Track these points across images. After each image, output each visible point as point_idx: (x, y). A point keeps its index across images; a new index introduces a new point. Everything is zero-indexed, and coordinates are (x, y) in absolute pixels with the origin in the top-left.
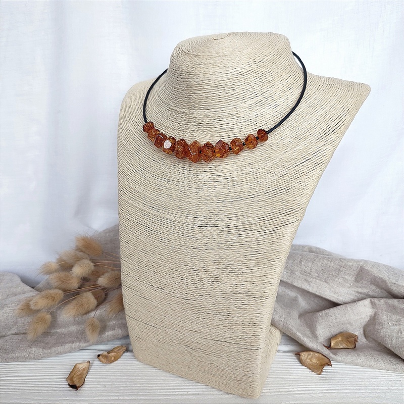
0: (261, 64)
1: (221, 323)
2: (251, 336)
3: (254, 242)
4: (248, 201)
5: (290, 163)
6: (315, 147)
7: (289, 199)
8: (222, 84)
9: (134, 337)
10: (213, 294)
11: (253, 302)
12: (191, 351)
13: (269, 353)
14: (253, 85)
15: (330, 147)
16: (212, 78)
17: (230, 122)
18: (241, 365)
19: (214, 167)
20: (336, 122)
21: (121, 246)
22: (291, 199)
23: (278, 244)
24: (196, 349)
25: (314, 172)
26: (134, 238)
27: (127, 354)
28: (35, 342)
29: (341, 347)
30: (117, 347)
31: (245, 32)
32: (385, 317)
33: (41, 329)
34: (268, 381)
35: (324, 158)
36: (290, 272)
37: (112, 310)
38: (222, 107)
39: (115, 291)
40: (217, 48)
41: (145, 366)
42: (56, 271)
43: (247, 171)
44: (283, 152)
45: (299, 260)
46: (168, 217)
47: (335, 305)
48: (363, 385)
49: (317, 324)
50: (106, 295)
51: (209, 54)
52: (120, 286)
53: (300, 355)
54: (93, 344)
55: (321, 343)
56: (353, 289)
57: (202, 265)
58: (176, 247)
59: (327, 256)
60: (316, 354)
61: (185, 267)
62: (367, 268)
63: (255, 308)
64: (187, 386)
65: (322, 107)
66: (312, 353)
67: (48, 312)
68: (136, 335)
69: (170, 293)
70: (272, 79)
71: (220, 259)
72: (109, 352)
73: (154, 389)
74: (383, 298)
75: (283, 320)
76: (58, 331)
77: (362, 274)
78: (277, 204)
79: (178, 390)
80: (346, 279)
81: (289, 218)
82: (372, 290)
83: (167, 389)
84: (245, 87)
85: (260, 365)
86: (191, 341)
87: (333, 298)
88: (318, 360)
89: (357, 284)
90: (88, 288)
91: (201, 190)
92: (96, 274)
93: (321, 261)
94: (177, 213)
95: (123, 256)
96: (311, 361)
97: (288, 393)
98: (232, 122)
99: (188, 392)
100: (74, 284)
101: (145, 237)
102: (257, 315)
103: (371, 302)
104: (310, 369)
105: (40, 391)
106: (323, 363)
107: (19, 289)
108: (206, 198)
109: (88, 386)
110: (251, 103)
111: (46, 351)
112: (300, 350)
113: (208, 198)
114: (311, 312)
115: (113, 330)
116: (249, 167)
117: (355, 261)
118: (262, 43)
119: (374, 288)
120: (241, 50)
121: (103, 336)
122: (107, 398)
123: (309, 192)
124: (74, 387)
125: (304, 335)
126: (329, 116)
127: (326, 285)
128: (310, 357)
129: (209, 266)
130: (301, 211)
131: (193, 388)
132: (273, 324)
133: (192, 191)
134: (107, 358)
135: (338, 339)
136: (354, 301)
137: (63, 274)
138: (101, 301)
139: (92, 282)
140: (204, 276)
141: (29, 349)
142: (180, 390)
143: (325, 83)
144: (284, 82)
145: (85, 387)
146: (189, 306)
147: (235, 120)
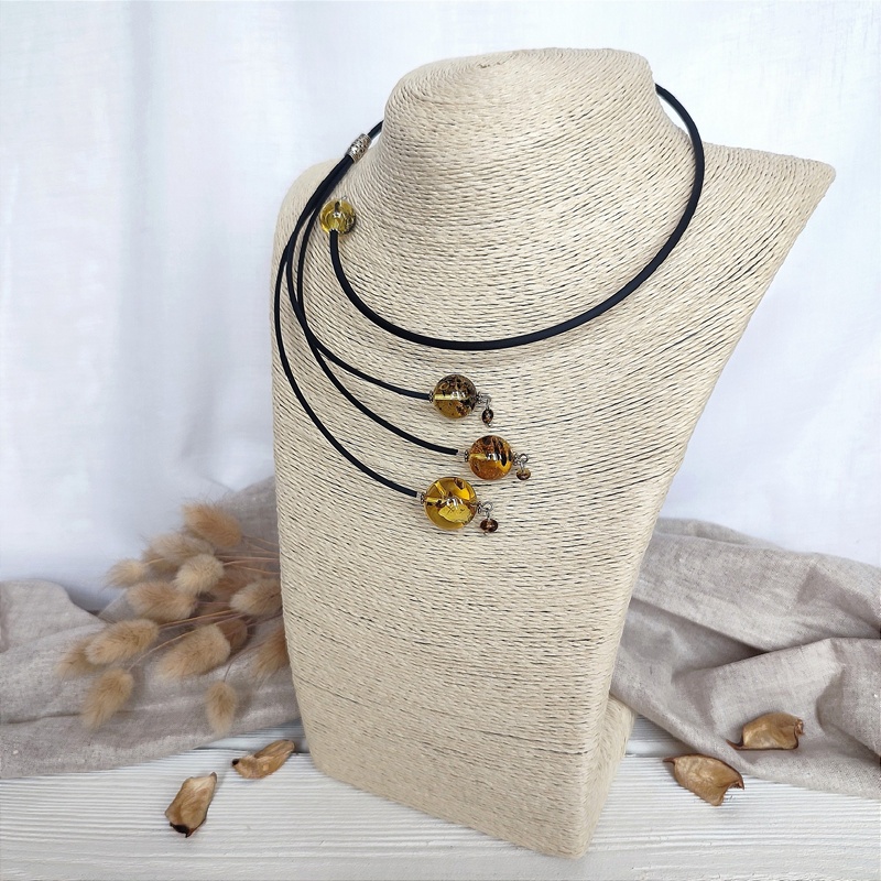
0: (585, 120)
1: (498, 695)
2: (565, 725)
3: (571, 520)
4: (557, 428)
5: (651, 343)
6: (707, 306)
7: (649, 425)
8: (498, 168)
9: (312, 724)
10: (481, 633)
11: (569, 651)
12: (434, 755)
13: (607, 760)
14: (569, 170)
15: (741, 307)
16: (476, 153)
17: (516, 252)
18: (543, 787)
20: (756, 249)
21: (279, 527)
23: (623, 524)
24: (444, 751)
25: (706, 364)
26: (308, 508)
27: (298, 759)
28: (99, 732)
29: (767, 745)
30: (276, 743)
31: (550, 49)
32: (863, 681)
33: (110, 704)
34: (603, 821)
35: (727, 333)
36: (652, 580)
37: (264, 663)
38: (499, 218)
39: (271, 622)
40: (487, 87)
41: (336, 786)
42: (143, 579)
43: (554, 362)
44: (635, 319)
45: (674, 553)
47: (753, 652)
48: (813, 831)
49: (714, 694)
50: (251, 631)
51: (470, 100)
52: (279, 612)
53: (674, 763)
54: (224, 737)
55: (722, 737)
56: (794, 619)
57: (457, 568)
58: (400, 529)
59: (736, 546)
60: (710, 762)
61: (420, 574)
62: (824, 571)
63: (574, 665)
64: (425, 829)
65: (724, 217)
66: (700, 759)
67: (126, 668)
68: (315, 719)
69: (388, 629)
70: (610, 155)
71: (495, 557)
72: (258, 754)
73: (353, 836)
74: (859, 637)
75: (637, 685)
76: (149, 708)
77: (812, 585)
78: (622, 434)
79: (408, 838)
80: (777, 595)
81: (648, 466)
82: (835, 619)
83: (383, 836)
84: (550, 173)
85: (584, 788)
86: (435, 733)
87: (750, 637)
88: (714, 775)
89: (804, 608)
90: (212, 616)
92: (229, 585)
93: (723, 555)
95: (284, 548)
96: (698, 775)
97: (648, 846)
98: (522, 253)
99: (427, 841)
100: (182, 608)
101: (333, 507)
102: (580, 679)
103: (835, 648)
104: (697, 794)
105: (111, 838)
106: (725, 781)
107: (65, 618)
109: (213, 828)
110: (565, 208)
111: (122, 753)
112: (676, 752)
114: (700, 668)
115: (265, 706)
116: (560, 353)
117: (797, 556)
118: (588, 73)
119: (840, 615)
120: (542, 89)
121: (244, 719)
122: (253, 855)
123: (693, 408)
124: (183, 830)
125: (685, 718)
126: (740, 236)
127: (733, 608)
128: (695, 767)
129: (472, 573)
130: (676, 451)
131: (439, 835)
132: (615, 694)
134: (252, 766)
135: (759, 729)
136: (796, 645)
137: (156, 586)
138: (239, 645)
139: (220, 604)
140: (462, 594)
141: (85, 748)
142: (412, 838)
143: (730, 162)
144: (639, 161)
145: (206, 831)
146: (430, 658)
147: (529, 247)
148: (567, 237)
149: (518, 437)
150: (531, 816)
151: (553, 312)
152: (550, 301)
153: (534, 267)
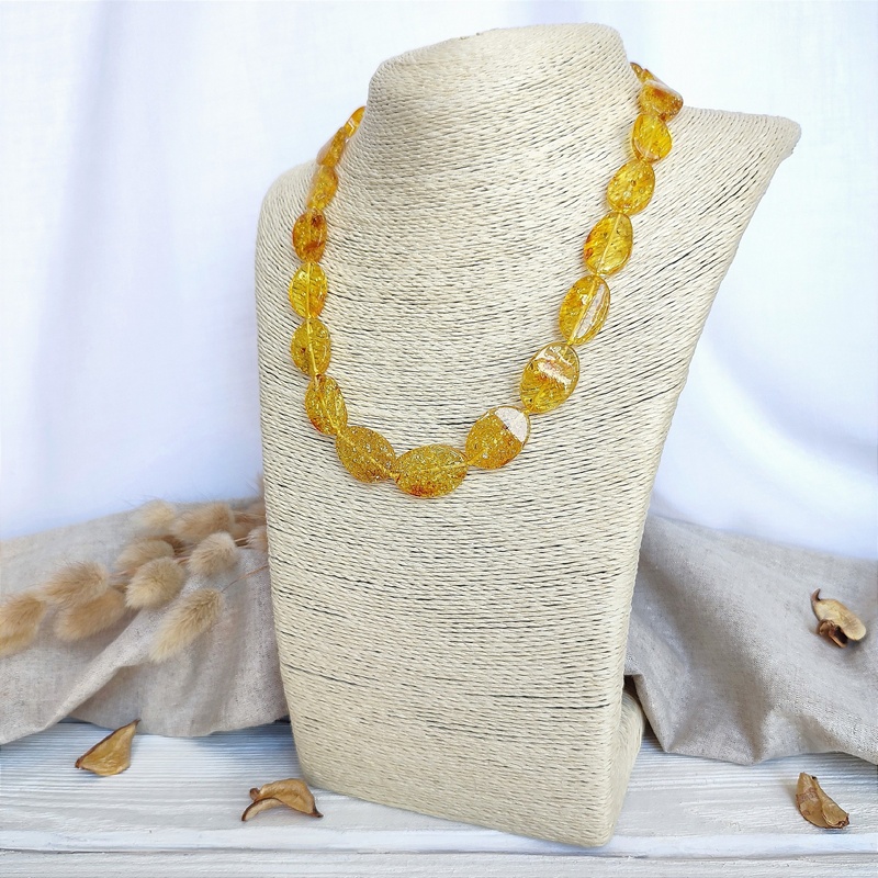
0: (566, 67)
1: (509, 647)
2: (584, 674)
3: (578, 445)
5: (645, 265)
6: (698, 228)
7: (651, 342)
8: (486, 111)
9: (303, 721)
10: (489, 578)
11: (584, 587)
12: (440, 733)
14: (553, 113)
15: (730, 227)
16: (463, 98)
17: (506, 191)
19: (476, 291)
20: (738, 177)
22: (655, 340)
23: (632, 443)
24: (452, 727)
25: (701, 281)
26: (299, 472)
35: (719, 251)
38: (488, 160)
40: (469, 49)
43: (550, 292)
46: (378, 412)
51: (453, 58)
57: (460, 509)
61: (420, 522)
63: (590, 602)
65: (704, 152)
68: (306, 714)
69: (388, 589)
70: (592, 101)
71: (500, 493)
78: (624, 354)
81: (653, 383)
84: (537, 115)
86: (441, 706)
91: (449, 343)
94: (396, 402)
95: (273, 520)
98: (512, 192)
101: (325, 465)
102: (596, 617)
108: (462, 358)
110: (552, 149)
113: (467, 359)
116: (557, 282)
123: (692, 324)
126: (720, 168)
129: (475, 513)
130: (680, 367)
133: (429, 347)
140: (466, 537)
146: (434, 614)
147: (518, 187)
148: (555, 175)
149: (518, 367)
150: (549, 794)
151: (546, 244)
152: (542, 235)
153: (525, 204)
